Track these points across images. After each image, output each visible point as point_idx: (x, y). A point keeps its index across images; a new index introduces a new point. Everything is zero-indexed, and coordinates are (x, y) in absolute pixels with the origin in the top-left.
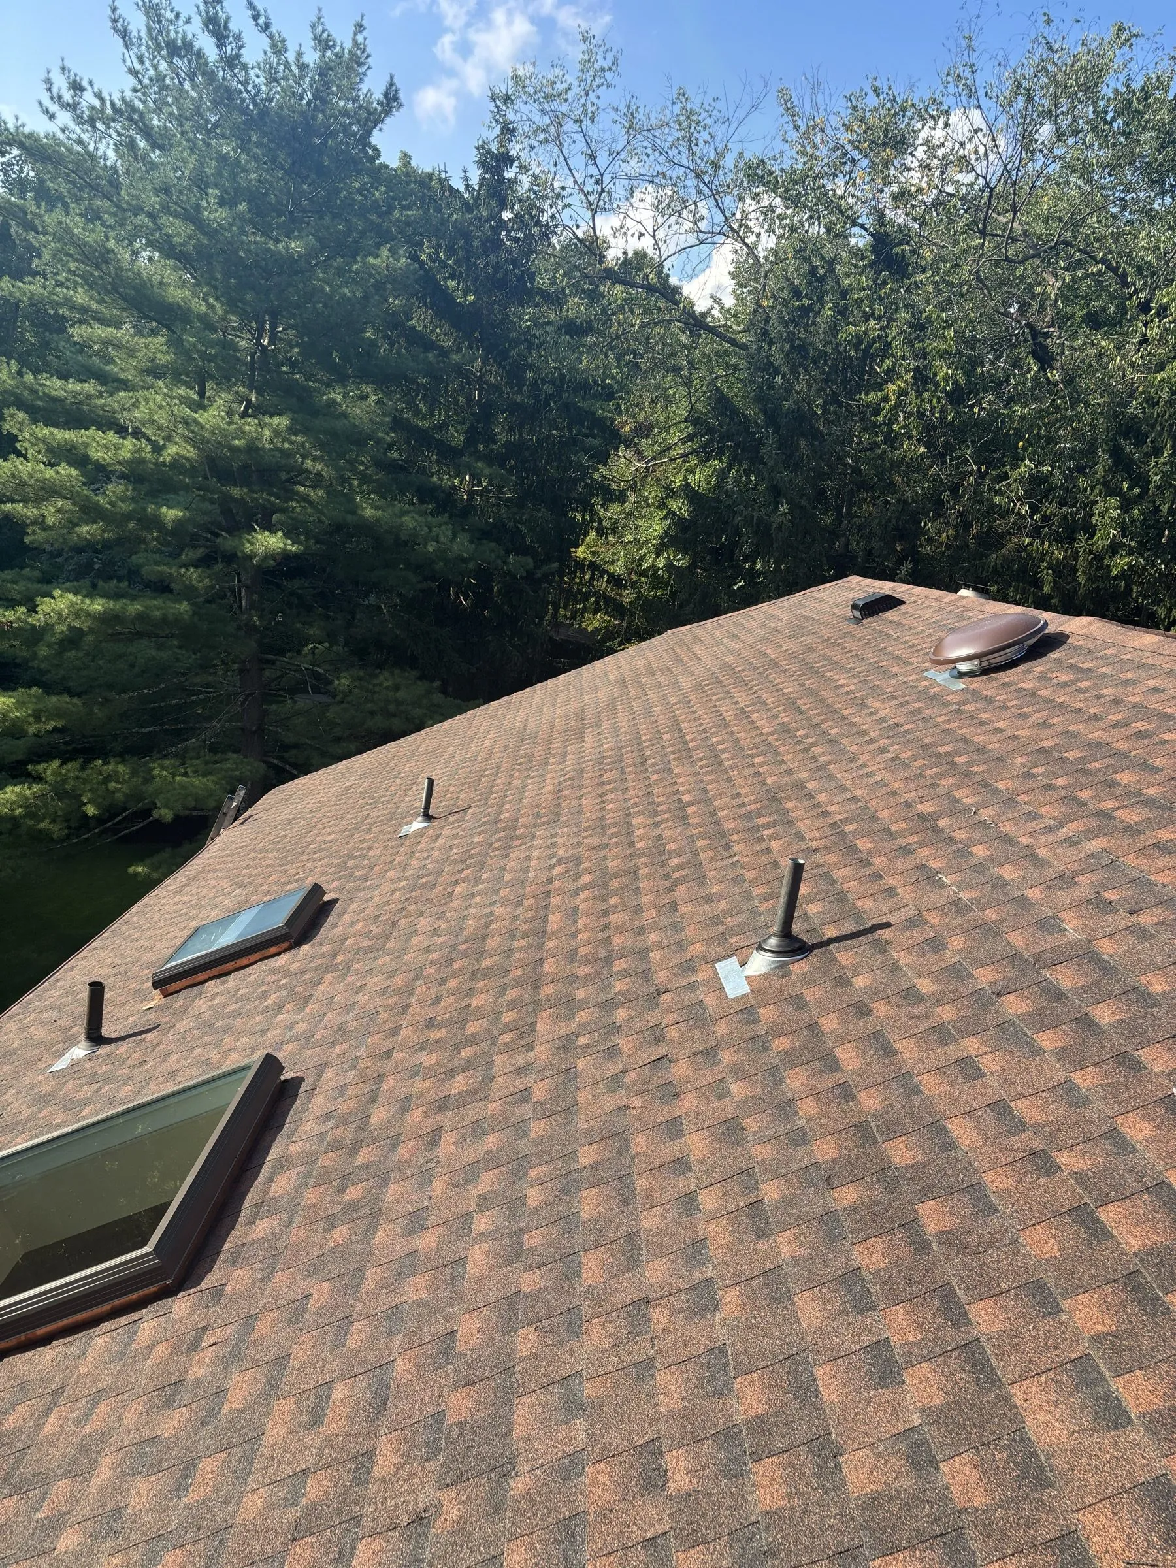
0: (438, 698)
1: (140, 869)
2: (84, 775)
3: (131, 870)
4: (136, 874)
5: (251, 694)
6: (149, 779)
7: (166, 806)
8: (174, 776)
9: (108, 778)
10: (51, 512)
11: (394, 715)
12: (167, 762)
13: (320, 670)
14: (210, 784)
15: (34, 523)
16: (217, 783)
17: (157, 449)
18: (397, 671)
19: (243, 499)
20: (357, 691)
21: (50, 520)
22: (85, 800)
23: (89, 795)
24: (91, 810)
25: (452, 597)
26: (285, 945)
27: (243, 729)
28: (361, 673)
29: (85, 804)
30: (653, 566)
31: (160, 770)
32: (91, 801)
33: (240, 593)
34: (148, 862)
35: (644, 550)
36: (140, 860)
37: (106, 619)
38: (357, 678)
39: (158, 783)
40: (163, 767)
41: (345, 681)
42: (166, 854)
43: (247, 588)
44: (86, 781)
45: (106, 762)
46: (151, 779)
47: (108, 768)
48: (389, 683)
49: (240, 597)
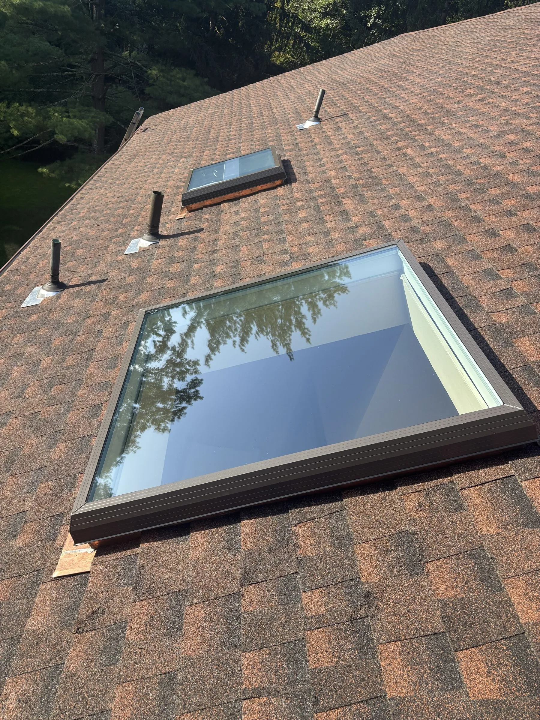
0: (207, 88)
1: (44, 170)
2: (9, 111)
3: (40, 170)
4: (42, 173)
5: (97, 75)
6: (48, 117)
7: (62, 133)
8: (62, 117)
9: (23, 115)
11: (183, 96)
12: (58, 108)
13: (139, 64)
14: (84, 124)
16: (87, 124)
18: (183, 69)
20: (161, 79)
22: (11, 125)
23: (14, 123)
24: (16, 133)
25: (211, 28)
26: (278, 182)
27: (93, 97)
28: (164, 68)
29: (12, 128)
30: (318, 25)
32: (16, 127)
33: (92, 8)
34: (48, 166)
35: (313, 16)
36: (44, 165)
38: (161, 71)
39: (53, 120)
40: (55, 111)
41: (154, 72)
42: (57, 164)
43: (97, 5)
44: (11, 115)
45: (21, 105)
46: (50, 117)
47: (23, 108)
48: (179, 76)
49: (92, 11)
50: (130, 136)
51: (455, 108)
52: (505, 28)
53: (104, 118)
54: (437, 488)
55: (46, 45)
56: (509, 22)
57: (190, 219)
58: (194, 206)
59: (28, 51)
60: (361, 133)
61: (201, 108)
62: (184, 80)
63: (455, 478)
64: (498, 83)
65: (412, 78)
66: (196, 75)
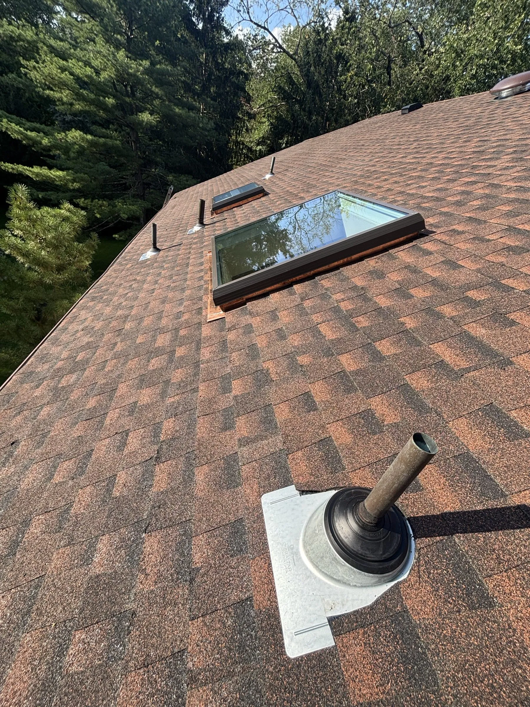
1: (116, 236)
2: (93, 204)
3: (114, 236)
4: (115, 238)
5: (139, 183)
7: (124, 213)
8: (123, 205)
9: (101, 206)
10: (65, 95)
13: (161, 174)
15: (58, 100)
17: (98, 73)
18: (186, 175)
19: (131, 102)
20: (175, 181)
21: (65, 99)
22: (96, 212)
23: (97, 210)
24: (98, 216)
25: (198, 152)
26: (260, 196)
27: (138, 194)
28: (176, 175)
29: (96, 214)
31: (119, 203)
32: (98, 213)
33: (131, 143)
34: (118, 234)
36: (115, 234)
37: (92, 144)
38: (174, 177)
39: (118, 207)
40: (119, 202)
41: (170, 178)
42: (123, 232)
43: (134, 142)
44: (94, 206)
45: (99, 200)
46: (116, 206)
47: (100, 202)
48: (185, 179)
49: (132, 146)
50: (167, 202)
51: (344, 157)
52: (359, 128)
53: (147, 205)
54: (383, 256)
55: (107, 168)
56: (361, 126)
57: (217, 217)
58: (219, 211)
59: (98, 171)
60: (298, 174)
61: (204, 185)
62: (187, 181)
63: (390, 251)
64: (363, 145)
65: (317, 152)
66: (194, 178)
